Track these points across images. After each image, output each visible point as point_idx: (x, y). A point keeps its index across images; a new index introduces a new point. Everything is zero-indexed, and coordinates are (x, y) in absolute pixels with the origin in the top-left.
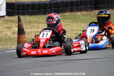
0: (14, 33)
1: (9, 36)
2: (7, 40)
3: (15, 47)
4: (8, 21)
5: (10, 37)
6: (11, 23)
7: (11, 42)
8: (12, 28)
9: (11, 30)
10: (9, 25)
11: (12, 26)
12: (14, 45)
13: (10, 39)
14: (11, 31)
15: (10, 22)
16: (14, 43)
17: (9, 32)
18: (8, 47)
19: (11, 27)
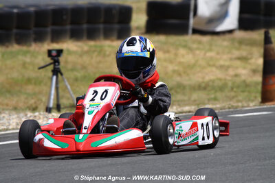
0: (254, 71)
1: (243, 78)
2: (238, 87)
3: (255, 106)
4: (241, 42)
5: (244, 81)
6: (248, 48)
7: (246, 94)
8: (251, 58)
9: (250, 64)
10: (243, 52)
11: (251, 54)
12: (253, 101)
13: (246, 86)
14: (249, 67)
15: (247, 45)
16: (253, 95)
17: (244, 68)
18: (240, 104)
19: (249, 56)
